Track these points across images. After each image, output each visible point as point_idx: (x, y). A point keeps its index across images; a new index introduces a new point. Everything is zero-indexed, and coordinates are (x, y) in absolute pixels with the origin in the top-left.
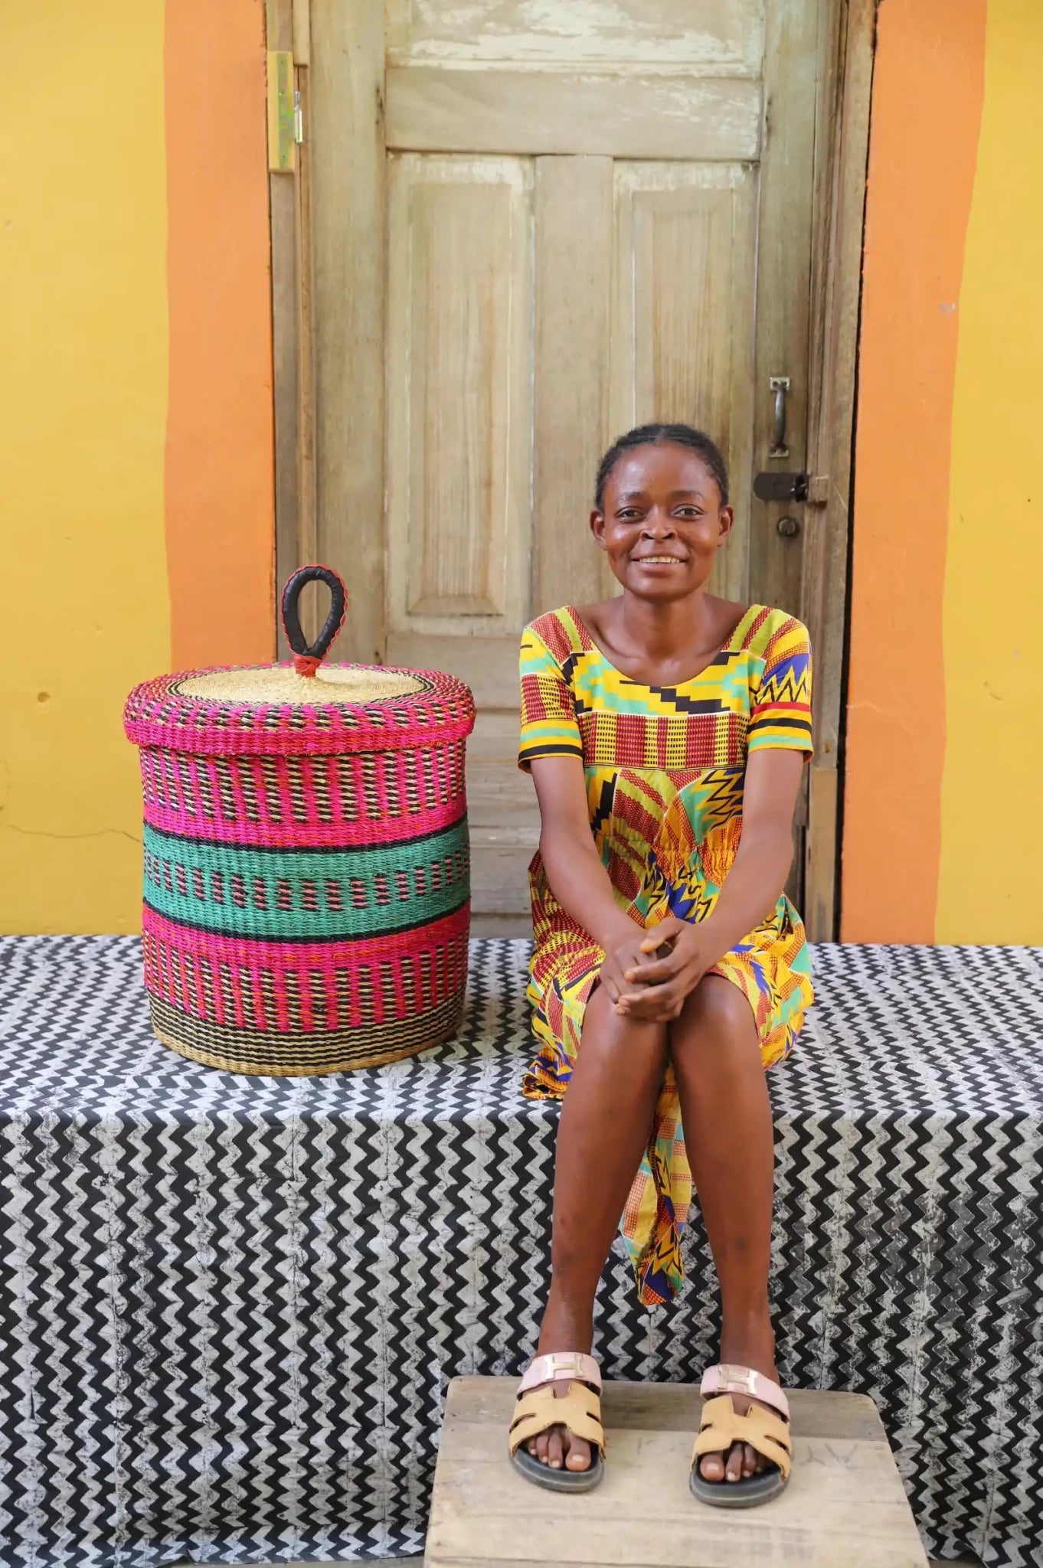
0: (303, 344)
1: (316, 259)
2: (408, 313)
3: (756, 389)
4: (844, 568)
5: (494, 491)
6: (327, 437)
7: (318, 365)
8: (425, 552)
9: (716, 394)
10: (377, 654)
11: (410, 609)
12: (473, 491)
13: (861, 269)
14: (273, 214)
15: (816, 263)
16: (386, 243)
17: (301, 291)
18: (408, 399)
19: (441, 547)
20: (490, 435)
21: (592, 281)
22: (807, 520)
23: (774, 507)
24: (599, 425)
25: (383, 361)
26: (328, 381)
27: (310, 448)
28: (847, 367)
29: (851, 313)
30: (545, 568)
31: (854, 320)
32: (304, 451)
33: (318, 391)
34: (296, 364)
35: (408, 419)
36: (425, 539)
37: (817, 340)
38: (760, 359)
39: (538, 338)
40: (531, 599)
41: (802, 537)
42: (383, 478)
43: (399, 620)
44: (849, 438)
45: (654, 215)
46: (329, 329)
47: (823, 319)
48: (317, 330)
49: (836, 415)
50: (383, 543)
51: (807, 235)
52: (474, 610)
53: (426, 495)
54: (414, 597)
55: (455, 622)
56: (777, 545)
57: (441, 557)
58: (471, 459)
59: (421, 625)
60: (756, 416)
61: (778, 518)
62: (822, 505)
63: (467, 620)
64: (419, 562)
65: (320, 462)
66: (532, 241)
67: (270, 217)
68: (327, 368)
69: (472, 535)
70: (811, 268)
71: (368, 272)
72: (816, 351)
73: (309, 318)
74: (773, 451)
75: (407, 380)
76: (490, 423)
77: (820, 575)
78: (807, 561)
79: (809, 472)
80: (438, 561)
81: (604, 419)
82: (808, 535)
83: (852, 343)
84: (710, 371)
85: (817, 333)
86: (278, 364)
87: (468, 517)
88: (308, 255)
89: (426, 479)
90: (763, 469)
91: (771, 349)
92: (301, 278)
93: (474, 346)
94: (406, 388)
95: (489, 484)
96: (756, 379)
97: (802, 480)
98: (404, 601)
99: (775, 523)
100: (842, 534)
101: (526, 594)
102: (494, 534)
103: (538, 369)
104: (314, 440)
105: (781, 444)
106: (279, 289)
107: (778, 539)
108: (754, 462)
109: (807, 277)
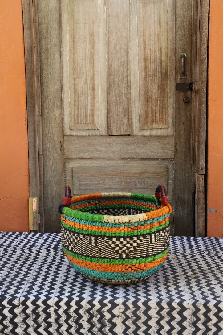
0: (34, 46)
1: (38, 21)
2: (68, 36)
3: (176, 58)
4: (205, 111)
5: (96, 91)
6: (44, 76)
7: (40, 53)
8: (75, 110)
9: (163, 59)
10: (61, 142)
11: (71, 128)
12: (89, 91)
13: (209, 15)
14: (23, 4)
15: (193, 17)
16: (60, 15)
17: (33, 30)
18: (68, 63)
19: (80, 109)
20: (94, 74)
21: (124, 25)
22: (193, 97)
23: (182, 94)
24: (127, 70)
25: (61, 52)
26: (43, 58)
27: (38, 79)
28: (204, 47)
29: (206, 29)
30: (112, 114)
31: (207, 31)
32: (36, 80)
33: (41, 62)
34: (32, 51)
35: (69, 70)
36: (75, 107)
37: (195, 40)
38: (177, 47)
39: (108, 43)
40: (108, 124)
41: (192, 103)
42: (62, 88)
43: (67, 132)
44: (206, 69)
45: (143, 4)
46: (43, 42)
47: (196, 33)
48: (39, 42)
49: (201, 62)
50: (62, 108)
51: (190, 7)
52: (90, 128)
53: (75, 93)
54: (72, 124)
55: (84, 132)
56: (183, 105)
57: (80, 112)
58: (88, 81)
59: (74, 133)
60: (176, 66)
61: (183, 97)
62: (198, 92)
63: (88, 131)
64: (73, 113)
65: (42, 83)
66: (105, 14)
67: (22, 5)
68: (43, 54)
69: (89, 105)
70: (192, 18)
71: (55, 24)
72: (194, 44)
73: (36, 38)
74: (181, 76)
75: (68, 58)
76: (94, 70)
77: (197, 114)
78: (193, 110)
79: (193, 82)
80: (79, 114)
81: (129, 67)
82: (194, 102)
83: (206, 39)
84: (161, 53)
85: (194, 38)
86: (26, 51)
87: (88, 100)
88: (35, 18)
89: (74, 88)
90: (178, 82)
91: (180, 45)
92: (33, 25)
93: (88, 46)
94: (68, 60)
95: (93, 89)
96: (175, 54)
97: (191, 84)
98: (69, 126)
99: (182, 99)
100: (204, 99)
101: (106, 122)
102: (96, 104)
103: (108, 53)
104: (39, 76)
105: (184, 74)
106: (26, 27)
107: (184, 104)
108: (175, 80)
109: (191, 21)
